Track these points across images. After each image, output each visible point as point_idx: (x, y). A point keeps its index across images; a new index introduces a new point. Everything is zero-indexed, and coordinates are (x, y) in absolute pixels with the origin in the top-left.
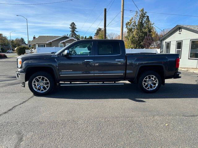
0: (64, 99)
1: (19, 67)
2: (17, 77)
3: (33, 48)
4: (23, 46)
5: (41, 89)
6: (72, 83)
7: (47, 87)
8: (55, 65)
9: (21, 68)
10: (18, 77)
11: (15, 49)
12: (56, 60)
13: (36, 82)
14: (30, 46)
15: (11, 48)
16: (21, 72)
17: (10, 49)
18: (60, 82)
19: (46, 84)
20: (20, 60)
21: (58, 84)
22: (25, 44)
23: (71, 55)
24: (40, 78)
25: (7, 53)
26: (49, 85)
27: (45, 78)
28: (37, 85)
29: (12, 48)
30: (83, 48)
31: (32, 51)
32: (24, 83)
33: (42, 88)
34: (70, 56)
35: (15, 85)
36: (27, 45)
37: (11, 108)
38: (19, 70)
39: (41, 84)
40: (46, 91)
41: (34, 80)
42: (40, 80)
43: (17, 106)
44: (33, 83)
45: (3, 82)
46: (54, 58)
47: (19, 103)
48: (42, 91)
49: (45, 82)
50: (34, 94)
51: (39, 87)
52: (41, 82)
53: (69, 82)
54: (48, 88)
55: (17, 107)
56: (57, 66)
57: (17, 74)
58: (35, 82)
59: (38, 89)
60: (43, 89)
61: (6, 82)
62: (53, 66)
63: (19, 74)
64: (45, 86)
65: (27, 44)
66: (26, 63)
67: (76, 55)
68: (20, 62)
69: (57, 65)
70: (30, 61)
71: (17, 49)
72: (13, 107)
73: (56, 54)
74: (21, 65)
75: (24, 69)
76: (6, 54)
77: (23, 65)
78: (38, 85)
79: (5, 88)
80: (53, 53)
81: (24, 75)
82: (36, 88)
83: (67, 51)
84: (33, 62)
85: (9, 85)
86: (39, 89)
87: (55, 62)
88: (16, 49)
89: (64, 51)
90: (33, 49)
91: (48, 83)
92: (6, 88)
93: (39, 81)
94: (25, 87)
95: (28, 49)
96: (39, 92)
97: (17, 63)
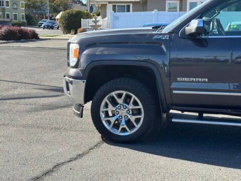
0: (181, 161)
1: (73, 63)
2: (65, 89)
3: (98, 15)
4: (76, 8)
5: (121, 127)
6: (205, 115)
7: (138, 121)
8: (160, 62)
9: (76, 66)
10: (68, 89)
11: (56, 18)
12: (163, 47)
13: (110, 105)
14: (91, 8)
15: (48, 15)
16: (74, 78)
17: (46, 18)
18: (171, 111)
19: (133, 114)
20: (74, 47)
21: (165, 115)
22: (81, 3)
23: (207, 33)
24: (120, 96)
25: (40, 26)
26: (142, 117)
27: (134, 96)
28: (110, 114)
29: (51, 15)
30: (236, 10)
31: (96, 22)
32: (80, 107)
33: (123, 123)
34: (203, 37)
35: (59, 110)
36: (85, 5)
37: (49, 166)
38: (72, 71)
39: (123, 112)
40: (135, 133)
41: (106, 100)
42: (120, 101)
43: (63, 164)
44: (102, 109)
45: (31, 100)
46: (159, 42)
47: (68, 158)
48: (124, 130)
49: (131, 106)
50: (102, 138)
51: (117, 120)
52: (122, 108)
53: (197, 114)
54: (139, 125)
55: (63, 168)
56: (165, 65)
57: (67, 83)
58: (106, 106)
59: (114, 124)
60: (125, 126)
61: (38, 99)
62: (155, 64)
63: (71, 83)
64: (133, 119)
65: (84, 3)
66: (89, 56)
67: (220, 34)
68: (75, 51)
69: (167, 63)
70: (99, 51)
71: (61, 18)
72: (55, 167)
73: (166, 30)
74: (75, 60)
75: (83, 71)
76: (38, 31)
77: (82, 60)
78: (114, 115)
79: (36, 116)
80: (156, 27)
81: (82, 85)
82: (109, 122)
83: (198, 24)
84: (106, 53)
85: (43, 109)
86: (116, 126)
87: (162, 53)
88: (58, 17)
89: (187, 22)
90: (99, 18)
91: (139, 110)
92: (39, 116)
93: (117, 104)
94: (82, 117)
95: (88, 16)
96: (117, 133)
97: (68, 54)
